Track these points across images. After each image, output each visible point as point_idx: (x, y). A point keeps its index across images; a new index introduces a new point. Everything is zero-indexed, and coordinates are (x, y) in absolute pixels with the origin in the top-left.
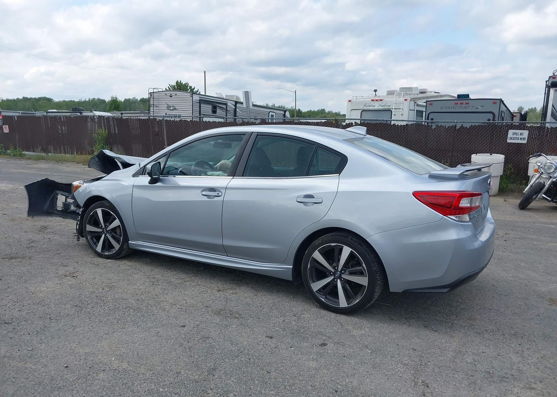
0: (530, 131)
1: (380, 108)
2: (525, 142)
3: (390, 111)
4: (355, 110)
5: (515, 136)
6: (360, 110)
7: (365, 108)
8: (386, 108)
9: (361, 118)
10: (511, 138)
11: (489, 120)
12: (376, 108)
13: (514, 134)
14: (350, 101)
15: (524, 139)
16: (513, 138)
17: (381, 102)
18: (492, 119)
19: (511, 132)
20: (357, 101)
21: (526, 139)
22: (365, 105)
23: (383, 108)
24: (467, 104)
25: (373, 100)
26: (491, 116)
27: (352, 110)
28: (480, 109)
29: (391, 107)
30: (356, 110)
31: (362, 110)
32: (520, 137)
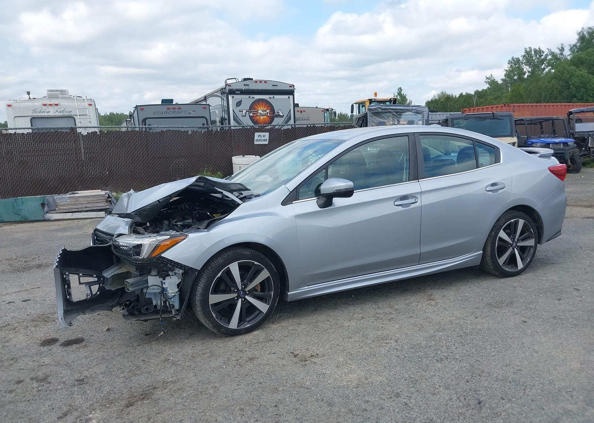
0: (269, 133)
1: (57, 114)
2: (267, 143)
3: (72, 117)
4: (20, 118)
5: (260, 138)
6: (28, 117)
7: (35, 115)
8: (66, 114)
9: (32, 126)
10: (257, 140)
11: (203, 124)
12: (51, 114)
13: (259, 136)
14: (9, 106)
15: (266, 140)
16: (258, 140)
17: (57, 107)
18: (206, 123)
19: (257, 134)
20: (21, 106)
21: (268, 141)
22: (34, 111)
23: (61, 114)
24: (180, 108)
25: (45, 105)
27: (16, 118)
28: (193, 114)
29: (73, 113)
30: (23, 118)
31: (31, 117)
32: (263, 138)
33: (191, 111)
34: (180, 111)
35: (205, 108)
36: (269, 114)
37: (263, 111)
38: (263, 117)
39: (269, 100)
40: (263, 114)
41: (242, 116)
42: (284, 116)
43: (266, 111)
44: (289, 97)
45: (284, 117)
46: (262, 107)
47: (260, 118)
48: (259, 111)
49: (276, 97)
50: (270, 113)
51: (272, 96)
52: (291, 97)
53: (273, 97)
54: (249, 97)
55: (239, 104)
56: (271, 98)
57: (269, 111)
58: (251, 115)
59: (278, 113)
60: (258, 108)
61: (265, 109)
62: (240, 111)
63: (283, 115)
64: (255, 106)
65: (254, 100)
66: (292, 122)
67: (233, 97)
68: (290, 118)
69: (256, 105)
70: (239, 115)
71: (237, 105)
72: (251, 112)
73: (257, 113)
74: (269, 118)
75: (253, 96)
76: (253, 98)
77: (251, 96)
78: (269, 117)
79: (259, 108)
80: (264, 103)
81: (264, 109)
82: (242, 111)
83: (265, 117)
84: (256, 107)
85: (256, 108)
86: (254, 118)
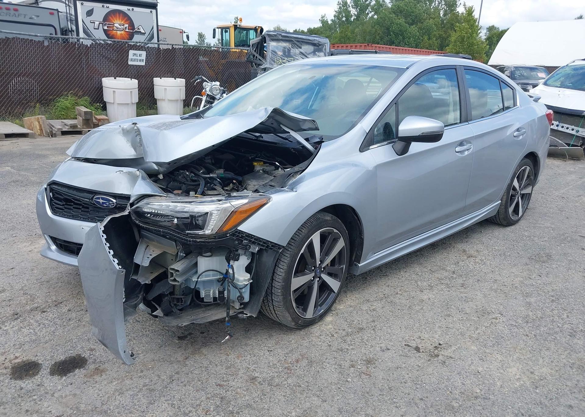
0: (147, 52)
2: (143, 64)
5: (135, 57)
10: (132, 60)
13: (135, 54)
15: (143, 60)
16: (133, 60)
18: (54, 33)
19: (131, 52)
21: (144, 61)
24: (16, 10)
26: (52, 30)
28: (36, 20)
32: (139, 58)
33: (33, 16)
34: (16, 13)
35: (52, 14)
36: (128, 30)
37: (120, 25)
38: (120, 32)
39: (129, 13)
40: (120, 29)
41: (94, 29)
42: (146, 33)
43: (123, 25)
44: (151, 12)
45: (146, 35)
46: (119, 19)
47: (117, 33)
48: (115, 25)
49: (136, 9)
50: (129, 28)
51: (131, 8)
52: (154, 11)
53: (133, 10)
54: (103, 6)
55: (90, 13)
56: (130, 10)
57: (127, 25)
58: (106, 28)
59: (139, 29)
60: (114, 21)
61: (123, 23)
62: (91, 22)
63: (144, 32)
64: (110, 17)
65: (108, 10)
66: (155, 40)
67: (82, 4)
68: (152, 37)
69: (112, 17)
70: (90, 27)
71: (88, 15)
72: (105, 25)
73: (113, 27)
74: (127, 35)
75: (108, 5)
76: (107, 7)
77: (106, 5)
78: (128, 33)
79: (116, 21)
80: (121, 15)
81: (121, 22)
82: (94, 23)
83: (123, 32)
84: (112, 19)
85: (111, 21)
86: (108, 33)
